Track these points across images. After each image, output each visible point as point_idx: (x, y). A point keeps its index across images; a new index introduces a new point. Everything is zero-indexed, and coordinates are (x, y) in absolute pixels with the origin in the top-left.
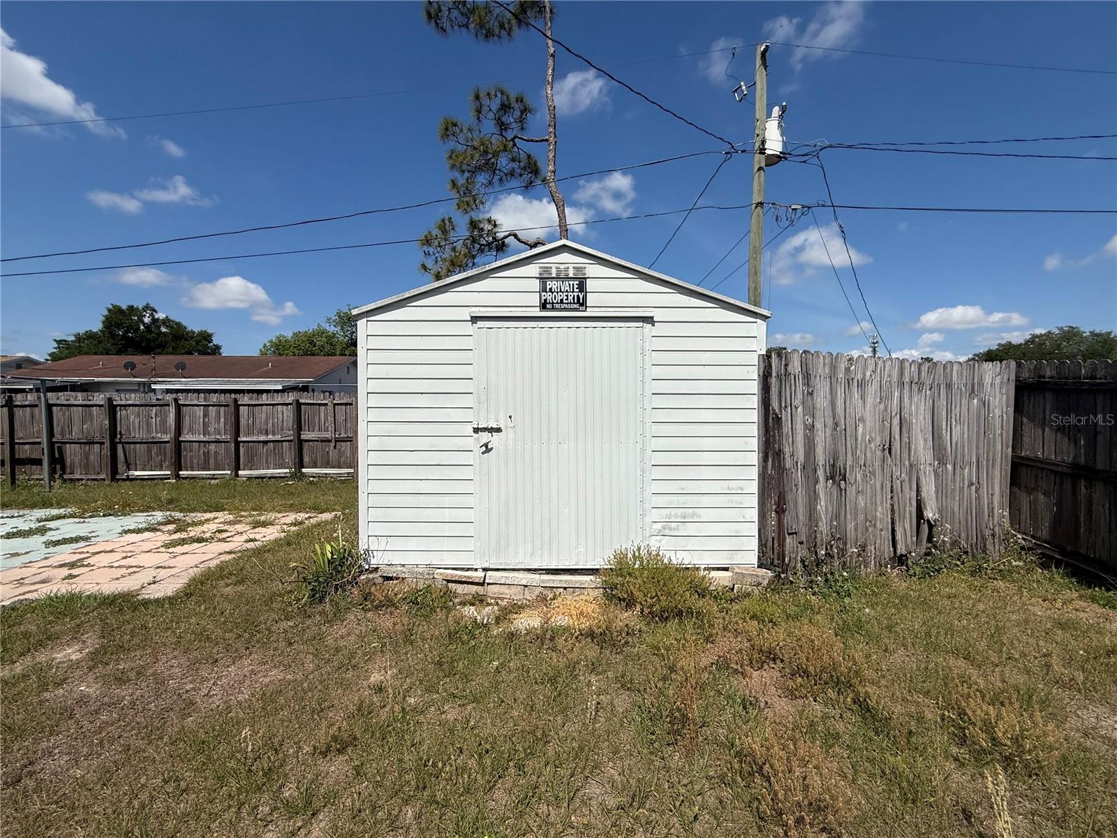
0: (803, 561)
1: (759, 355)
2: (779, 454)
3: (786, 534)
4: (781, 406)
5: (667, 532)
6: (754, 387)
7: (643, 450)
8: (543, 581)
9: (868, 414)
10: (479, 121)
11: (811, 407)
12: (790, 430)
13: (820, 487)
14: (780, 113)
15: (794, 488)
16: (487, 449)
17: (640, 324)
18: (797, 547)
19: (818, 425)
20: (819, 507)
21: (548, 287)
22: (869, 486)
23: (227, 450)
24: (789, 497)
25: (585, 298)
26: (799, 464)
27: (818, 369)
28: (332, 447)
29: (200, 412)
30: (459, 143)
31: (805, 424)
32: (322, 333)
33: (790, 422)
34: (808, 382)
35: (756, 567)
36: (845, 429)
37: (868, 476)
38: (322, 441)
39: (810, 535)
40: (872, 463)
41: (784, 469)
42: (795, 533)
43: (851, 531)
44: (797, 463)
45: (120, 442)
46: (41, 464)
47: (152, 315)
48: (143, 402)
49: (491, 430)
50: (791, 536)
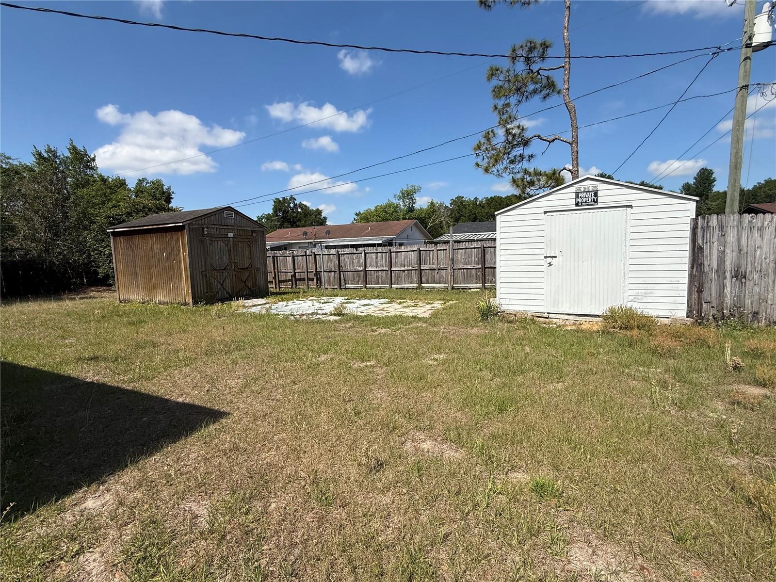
0: (713, 316)
1: (691, 219)
2: (701, 265)
3: (703, 302)
4: (703, 242)
5: (636, 300)
6: (688, 234)
7: (625, 264)
8: (575, 318)
9: (765, 244)
10: (514, 64)
11: (723, 241)
12: (709, 253)
13: (728, 282)
14: (770, 8)
15: (709, 281)
16: (550, 264)
17: (625, 208)
18: (710, 309)
19: (728, 251)
20: (725, 291)
21: (580, 196)
22: (763, 282)
23: (387, 275)
24: (706, 286)
25: (597, 199)
26: (713, 270)
27: (729, 223)
28: (436, 273)
29: (374, 256)
30: (500, 80)
31: (718, 250)
32: (390, 205)
33: (709, 250)
34: (722, 229)
35: (685, 317)
36: (747, 253)
37: (763, 276)
38: (431, 270)
39: (719, 304)
40: (767, 269)
41: (704, 272)
42: (710, 302)
43: (748, 304)
44: (712, 269)
45: (342, 271)
46: (305, 280)
47: (294, 202)
48: (351, 252)
49: (552, 257)
50: (706, 304)
